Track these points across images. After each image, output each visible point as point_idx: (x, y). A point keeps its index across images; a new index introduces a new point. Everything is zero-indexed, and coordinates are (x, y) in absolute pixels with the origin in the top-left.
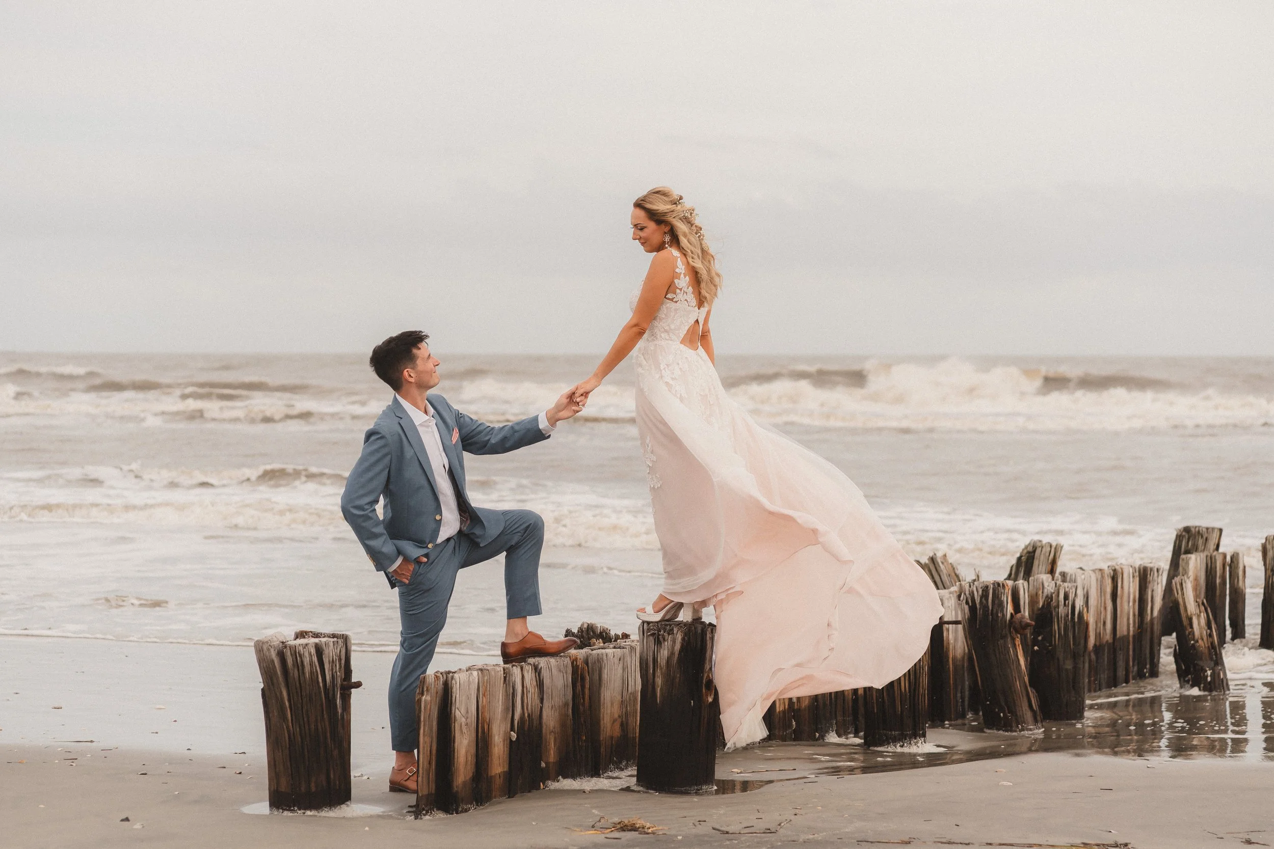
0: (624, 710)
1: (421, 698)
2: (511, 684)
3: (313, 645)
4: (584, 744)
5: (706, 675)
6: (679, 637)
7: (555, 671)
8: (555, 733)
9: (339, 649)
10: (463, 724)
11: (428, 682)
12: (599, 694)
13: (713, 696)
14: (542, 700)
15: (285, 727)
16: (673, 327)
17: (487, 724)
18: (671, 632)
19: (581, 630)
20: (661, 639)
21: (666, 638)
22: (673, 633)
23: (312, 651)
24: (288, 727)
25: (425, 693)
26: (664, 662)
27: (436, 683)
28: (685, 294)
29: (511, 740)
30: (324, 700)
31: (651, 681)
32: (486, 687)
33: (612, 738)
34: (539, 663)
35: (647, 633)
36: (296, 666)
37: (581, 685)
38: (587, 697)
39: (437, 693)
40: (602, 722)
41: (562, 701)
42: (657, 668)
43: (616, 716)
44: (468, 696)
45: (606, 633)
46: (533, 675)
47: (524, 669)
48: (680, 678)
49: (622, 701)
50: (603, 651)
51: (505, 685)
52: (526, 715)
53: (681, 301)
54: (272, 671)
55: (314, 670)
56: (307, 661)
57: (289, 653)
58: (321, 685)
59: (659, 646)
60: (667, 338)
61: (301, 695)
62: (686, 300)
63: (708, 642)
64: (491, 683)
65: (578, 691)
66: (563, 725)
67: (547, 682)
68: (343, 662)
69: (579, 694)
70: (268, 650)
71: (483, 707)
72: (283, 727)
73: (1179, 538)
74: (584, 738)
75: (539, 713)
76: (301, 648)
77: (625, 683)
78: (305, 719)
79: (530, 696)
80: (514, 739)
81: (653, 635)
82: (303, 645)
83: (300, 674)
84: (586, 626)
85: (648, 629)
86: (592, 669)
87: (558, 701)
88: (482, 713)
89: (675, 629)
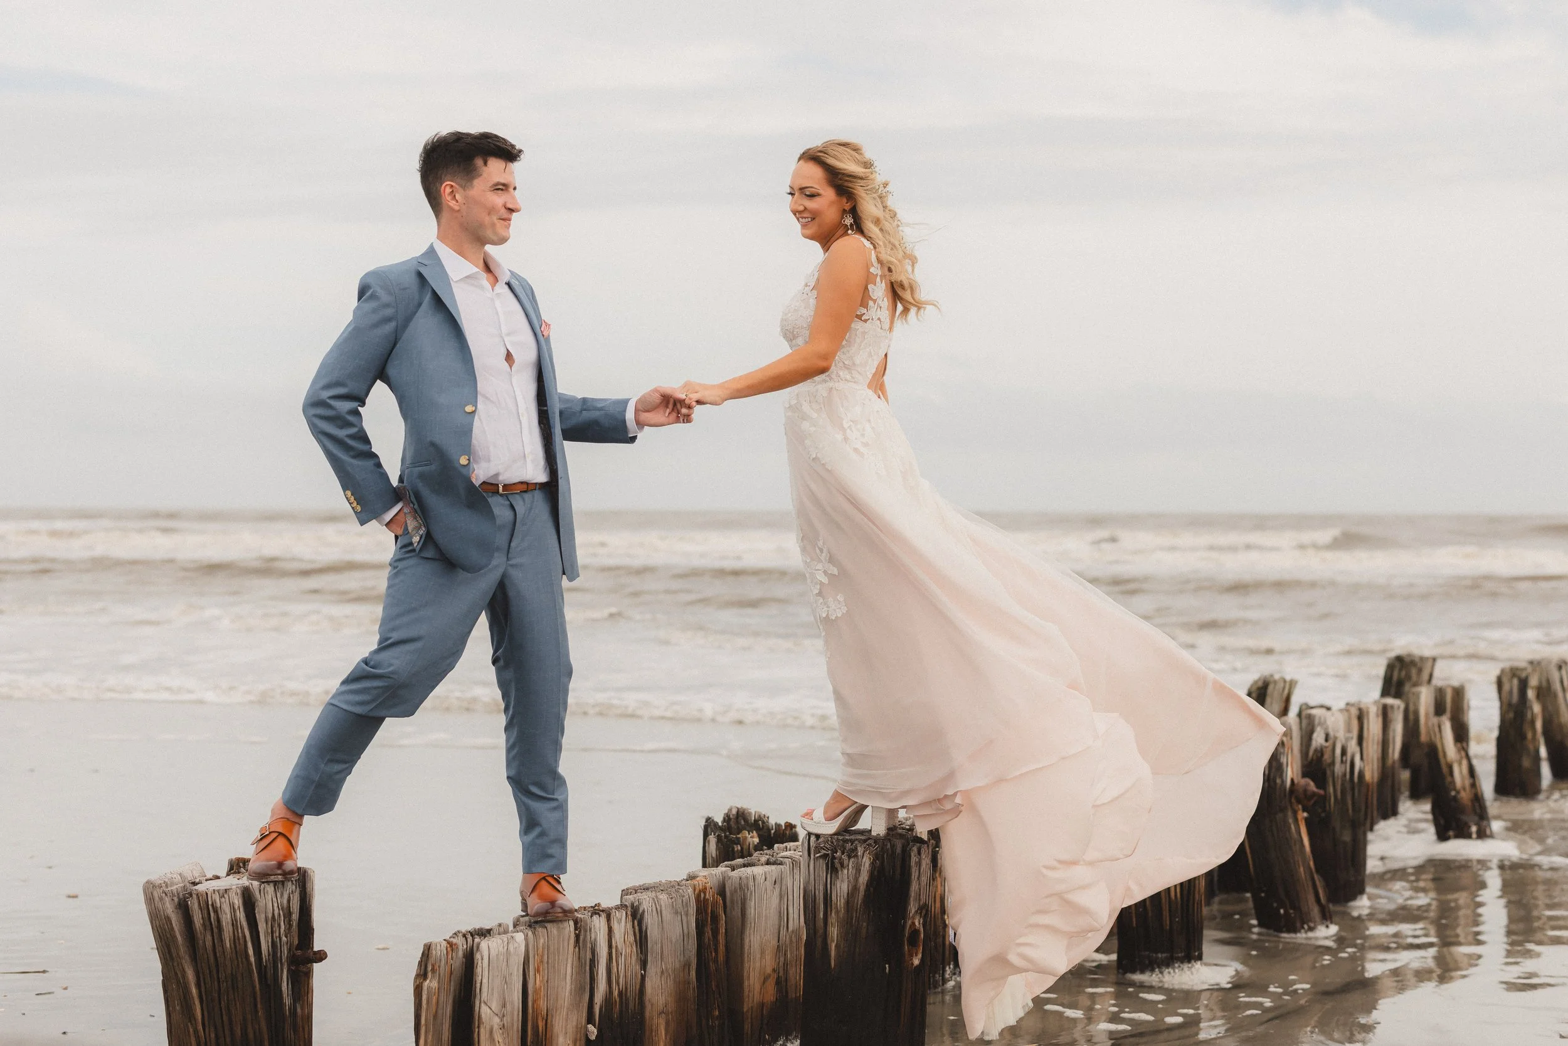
0: (782, 959)
1: (422, 983)
2: (589, 945)
3: (239, 891)
4: (717, 1023)
5: (910, 922)
6: (866, 862)
7: (667, 915)
8: (667, 1014)
9: (286, 896)
10: (496, 1027)
11: (434, 956)
12: (742, 940)
13: (920, 956)
14: (644, 964)
15: (191, 1030)
16: (858, 362)
17: (543, 1019)
18: (852, 853)
19: (727, 818)
20: (838, 865)
21: (846, 862)
22: (856, 856)
23: (236, 902)
24: (196, 1031)
25: (430, 975)
26: (842, 901)
27: (450, 956)
28: (879, 309)
29: (588, 1040)
30: (258, 986)
31: (821, 931)
32: (542, 956)
33: (762, 1005)
34: (640, 904)
35: (815, 853)
36: (208, 928)
37: (712, 929)
38: (722, 948)
39: (451, 973)
40: (746, 983)
41: (680, 961)
42: (831, 911)
43: (769, 970)
44: (505, 977)
45: (763, 822)
46: (629, 925)
47: (612, 917)
48: (868, 929)
49: (778, 946)
50: (749, 870)
51: (577, 949)
52: (616, 993)
53: (872, 319)
54: (168, 936)
55: (240, 935)
56: (226, 918)
57: (196, 906)
58: (252, 959)
59: (833, 875)
60: (848, 377)
61: (218, 978)
62: (879, 319)
63: (913, 870)
64: (552, 948)
65: (707, 940)
66: (681, 997)
67: (653, 932)
68: (295, 916)
69: (709, 943)
70: (161, 899)
71: (536, 991)
72: (189, 1032)
73: (1390, 667)
74: (717, 1013)
75: (638, 987)
76: (217, 897)
77: (783, 916)
78: (225, 1018)
79: (622, 960)
80: (593, 1037)
81: (825, 856)
82: (221, 892)
83: (216, 941)
84: (734, 812)
85: (816, 847)
86: (732, 902)
87: (672, 961)
88: (534, 1001)
89: (859, 849)
